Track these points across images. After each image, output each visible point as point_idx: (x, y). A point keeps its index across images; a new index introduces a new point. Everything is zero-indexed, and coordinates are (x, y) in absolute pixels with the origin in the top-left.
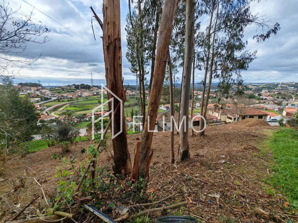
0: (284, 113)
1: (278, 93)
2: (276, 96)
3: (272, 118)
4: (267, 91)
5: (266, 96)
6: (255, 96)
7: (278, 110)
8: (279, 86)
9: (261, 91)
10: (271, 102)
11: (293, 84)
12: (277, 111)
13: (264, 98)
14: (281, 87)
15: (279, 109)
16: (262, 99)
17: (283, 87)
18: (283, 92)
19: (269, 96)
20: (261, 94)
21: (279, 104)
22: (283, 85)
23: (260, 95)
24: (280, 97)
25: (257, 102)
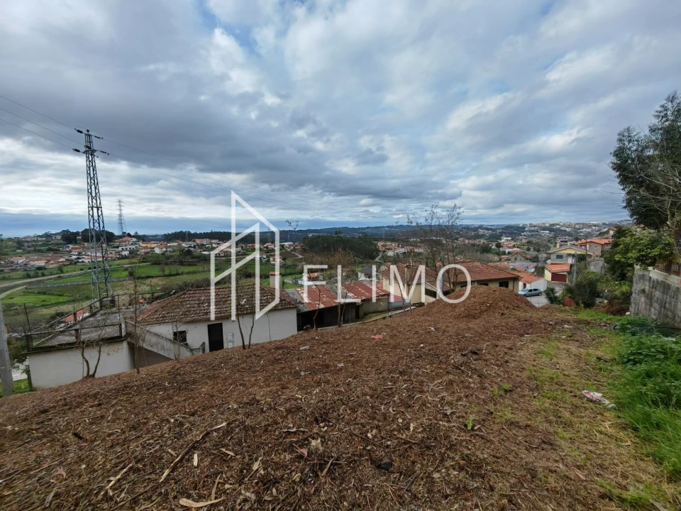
0: (548, 275)
1: (526, 241)
2: (526, 247)
3: (528, 287)
4: (510, 238)
5: (510, 248)
6: (491, 248)
7: (533, 270)
8: (526, 229)
9: (501, 239)
10: (519, 257)
11: (547, 225)
12: (533, 273)
13: (507, 251)
14: (530, 231)
15: (536, 268)
16: (504, 253)
17: (533, 231)
18: (534, 240)
19: (514, 246)
20: (500, 244)
21: (535, 259)
22: (533, 228)
23: (499, 246)
24: (532, 250)
25: (496, 258)
